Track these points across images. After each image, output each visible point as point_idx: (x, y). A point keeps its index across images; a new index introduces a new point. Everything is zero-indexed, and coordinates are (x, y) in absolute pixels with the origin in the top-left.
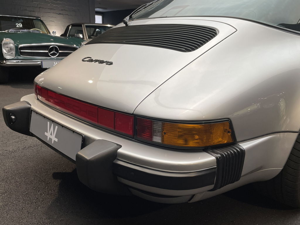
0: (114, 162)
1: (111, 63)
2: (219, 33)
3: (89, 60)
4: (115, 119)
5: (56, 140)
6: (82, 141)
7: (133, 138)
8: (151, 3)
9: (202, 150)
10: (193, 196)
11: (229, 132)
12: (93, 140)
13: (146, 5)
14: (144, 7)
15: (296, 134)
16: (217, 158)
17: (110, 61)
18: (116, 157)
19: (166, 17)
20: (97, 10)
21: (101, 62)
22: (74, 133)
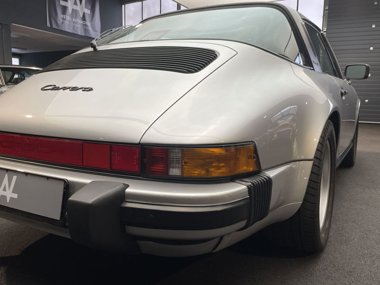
0: (123, 205)
1: (91, 89)
2: (219, 55)
3: (53, 88)
4: (111, 153)
5: (15, 196)
6: (64, 188)
7: (140, 176)
8: (117, 29)
9: (229, 180)
10: (222, 238)
11: (254, 158)
12: (82, 185)
13: (112, 30)
14: (109, 33)
15: (312, 162)
16: (248, 187)
17: (87, 87)
18: (125, 199)
19: (148, 41)
20: (14, 50)
21: (74, 89)
22: (49, 180)
